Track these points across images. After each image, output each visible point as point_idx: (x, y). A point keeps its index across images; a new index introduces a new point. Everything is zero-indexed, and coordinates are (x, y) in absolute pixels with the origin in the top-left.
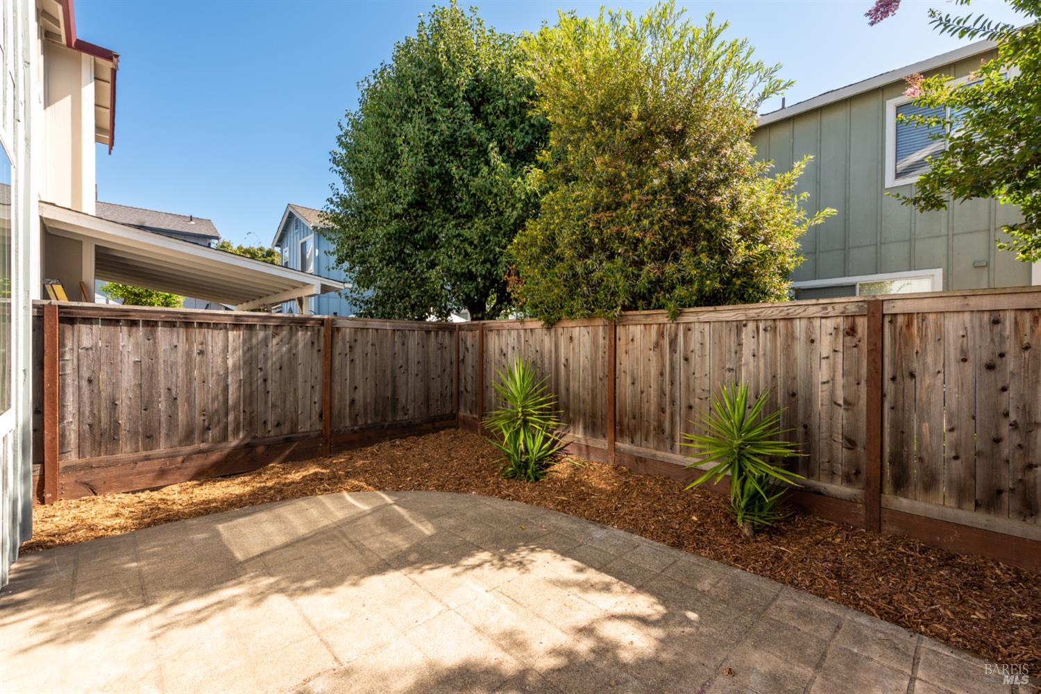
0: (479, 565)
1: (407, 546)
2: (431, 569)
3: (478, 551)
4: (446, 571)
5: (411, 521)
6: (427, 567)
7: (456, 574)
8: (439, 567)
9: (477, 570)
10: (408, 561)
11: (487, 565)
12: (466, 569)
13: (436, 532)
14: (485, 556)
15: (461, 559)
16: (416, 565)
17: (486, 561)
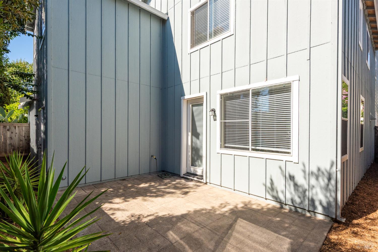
0: (148, 216)
1: (178, 224)
2: (166, 215)
3: (147, 222)
4: (160, 214)
5: (182, 242)
6: (167, 216)
7: (157, 213)
8: (163, 215)
9: (149, 214)
10: (176, 218)
11: (145, 216)
12: (153, 215)
13: (166, 233)
14: (145, 220)
15: (155, 219)
16: (171, 216)
17: (146, 217)
